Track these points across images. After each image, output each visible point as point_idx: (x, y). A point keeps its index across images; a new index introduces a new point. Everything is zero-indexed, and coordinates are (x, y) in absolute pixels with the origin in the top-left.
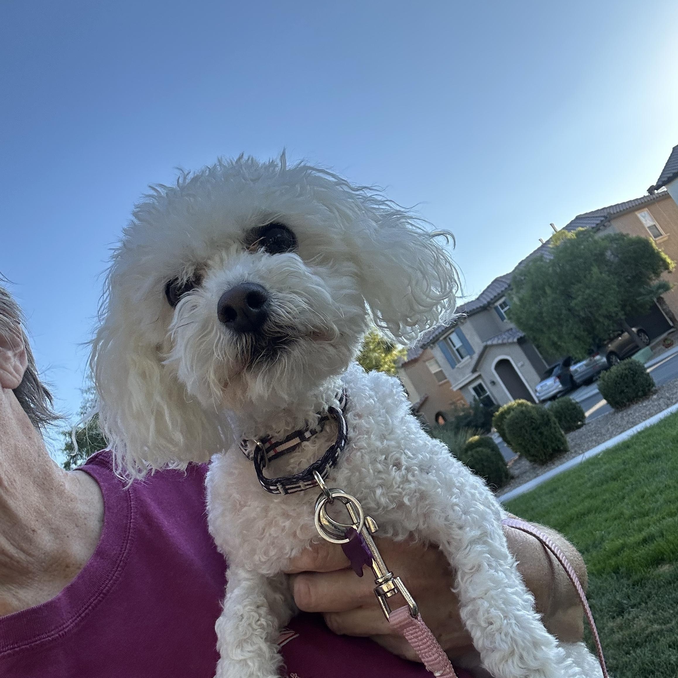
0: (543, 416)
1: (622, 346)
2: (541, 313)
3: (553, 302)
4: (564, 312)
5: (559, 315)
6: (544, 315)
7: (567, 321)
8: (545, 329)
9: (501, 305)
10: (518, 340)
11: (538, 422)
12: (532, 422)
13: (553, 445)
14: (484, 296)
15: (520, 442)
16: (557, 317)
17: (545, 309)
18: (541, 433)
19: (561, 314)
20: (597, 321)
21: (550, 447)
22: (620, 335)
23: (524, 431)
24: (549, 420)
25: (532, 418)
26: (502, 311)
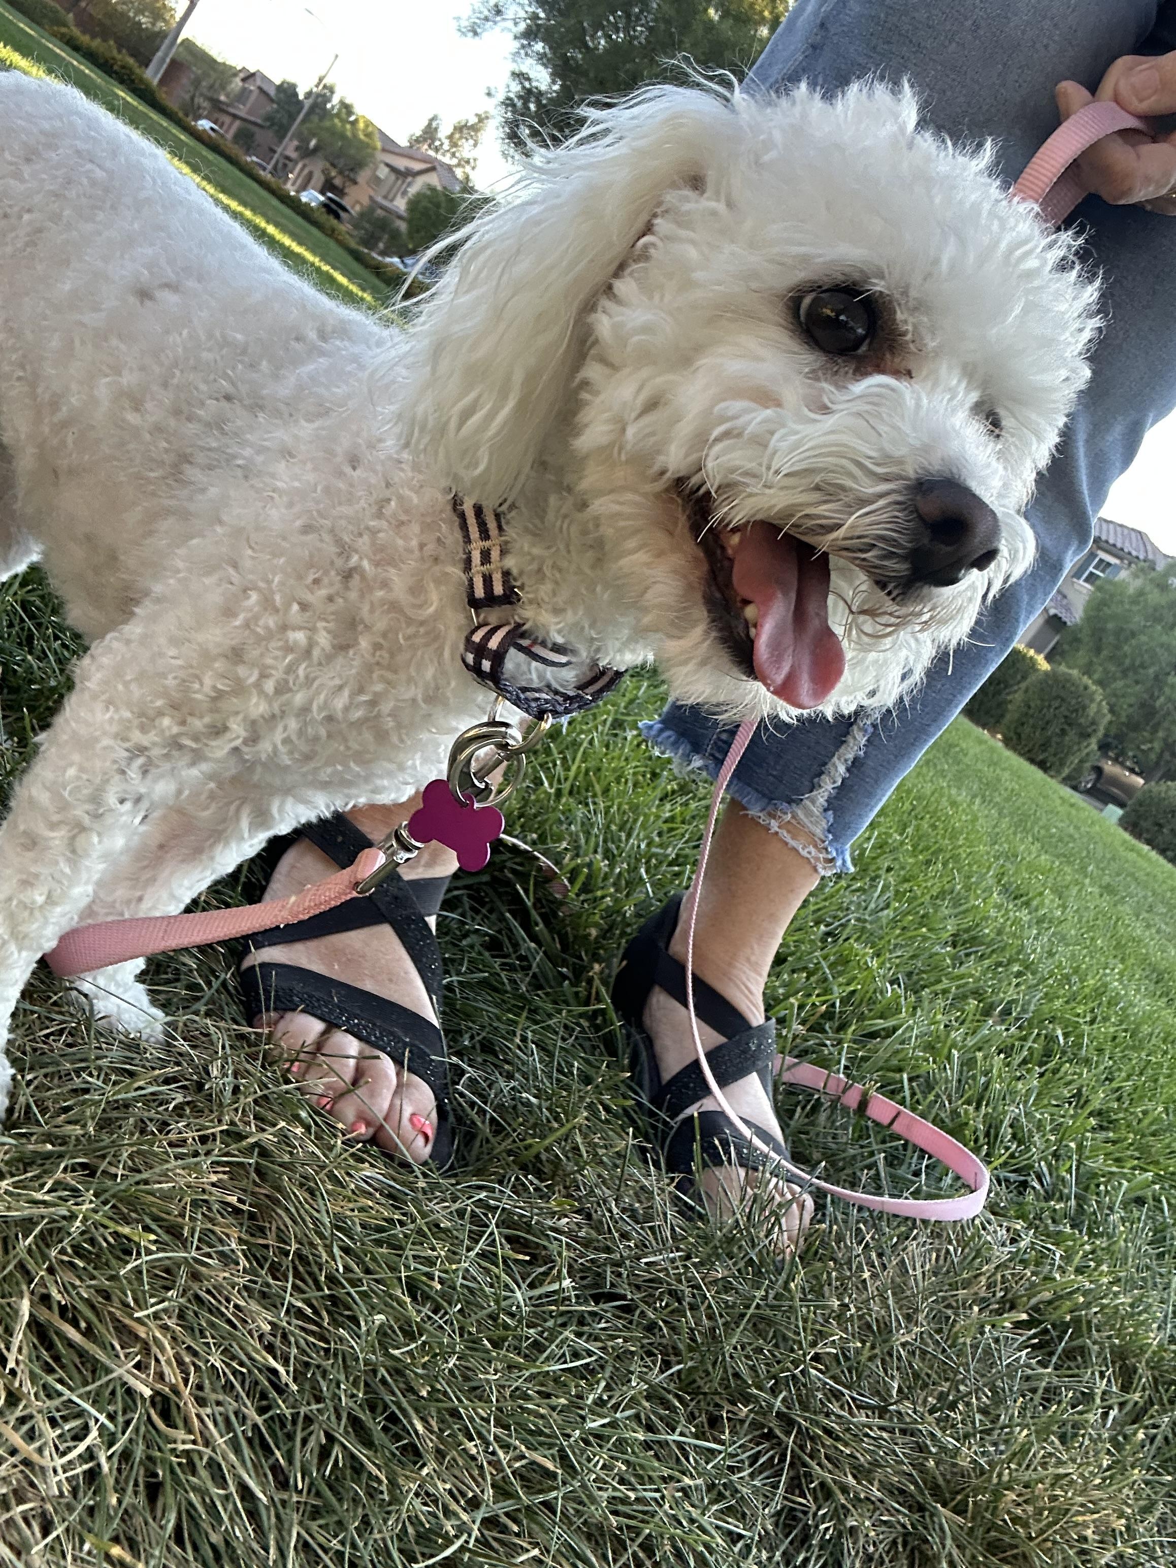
0: (1093, 723)
1: (1115, 782)
2: (1133, 634)
3: (1162, 645)
4: (1151, 671)
5: (1143, 666)
6: (1134, 642)
7: (1137, 682)
8: (1105, 653)
9: (1101, 561)
10: (1055, 616)
11: (1082, 721)
12: (1077, 711)
13: (1051, 759)
14: (1104, 525)
15: (1032, 705)
16: (1137, 663)
17: (1144, 638)
18: (1063, 732)
19: (1145, 668)
20: (1155, 730)
21: (1046, 755)
22: (1132, 771)
23: (1056, 704)
24: (1089, 736)
25: (1084, 708)
26: (1091, 569)
